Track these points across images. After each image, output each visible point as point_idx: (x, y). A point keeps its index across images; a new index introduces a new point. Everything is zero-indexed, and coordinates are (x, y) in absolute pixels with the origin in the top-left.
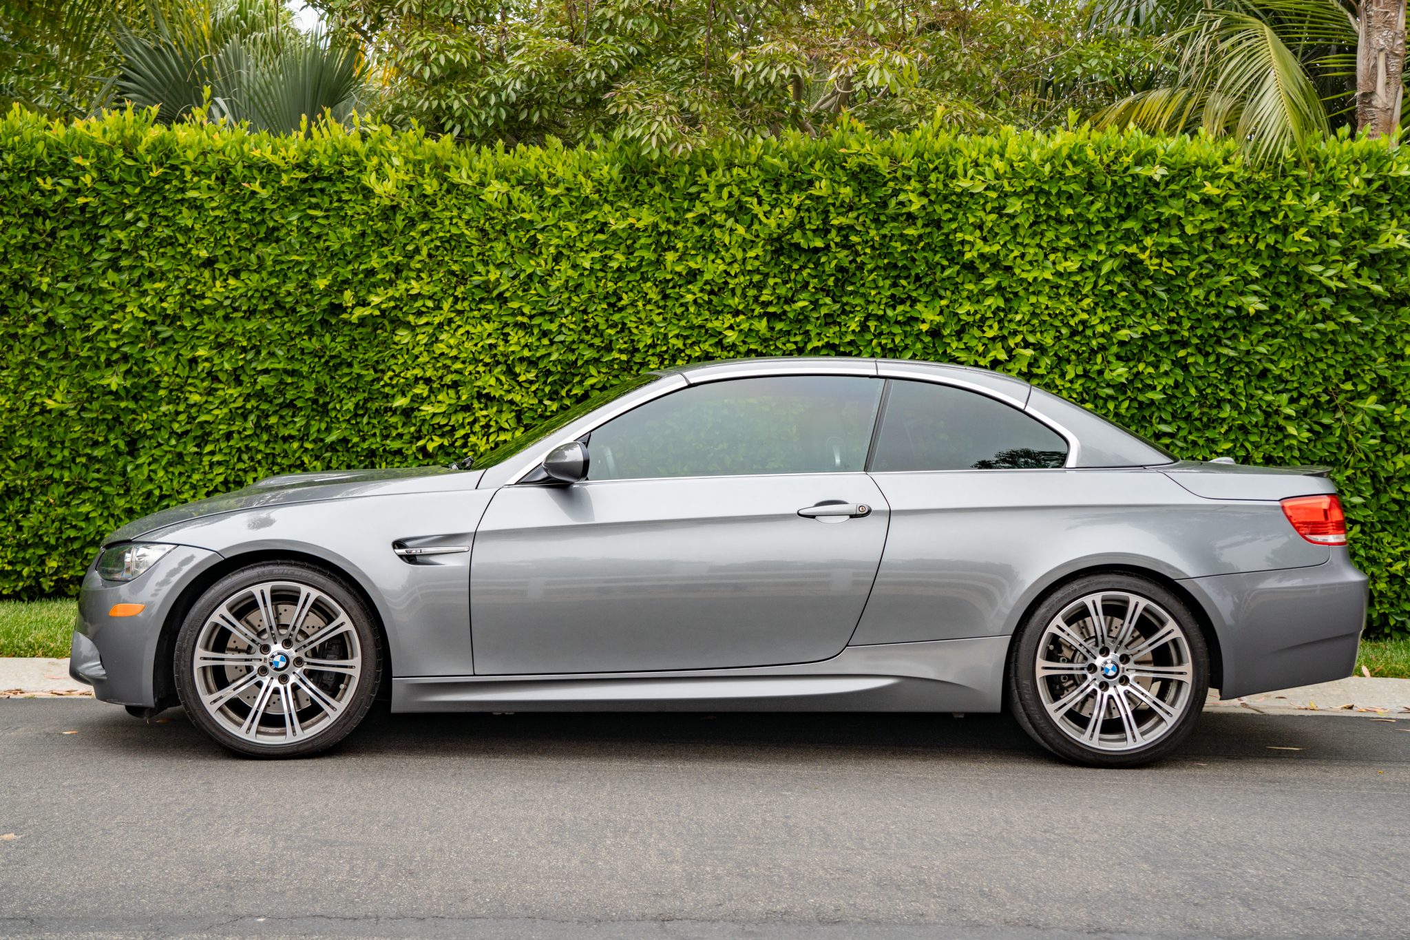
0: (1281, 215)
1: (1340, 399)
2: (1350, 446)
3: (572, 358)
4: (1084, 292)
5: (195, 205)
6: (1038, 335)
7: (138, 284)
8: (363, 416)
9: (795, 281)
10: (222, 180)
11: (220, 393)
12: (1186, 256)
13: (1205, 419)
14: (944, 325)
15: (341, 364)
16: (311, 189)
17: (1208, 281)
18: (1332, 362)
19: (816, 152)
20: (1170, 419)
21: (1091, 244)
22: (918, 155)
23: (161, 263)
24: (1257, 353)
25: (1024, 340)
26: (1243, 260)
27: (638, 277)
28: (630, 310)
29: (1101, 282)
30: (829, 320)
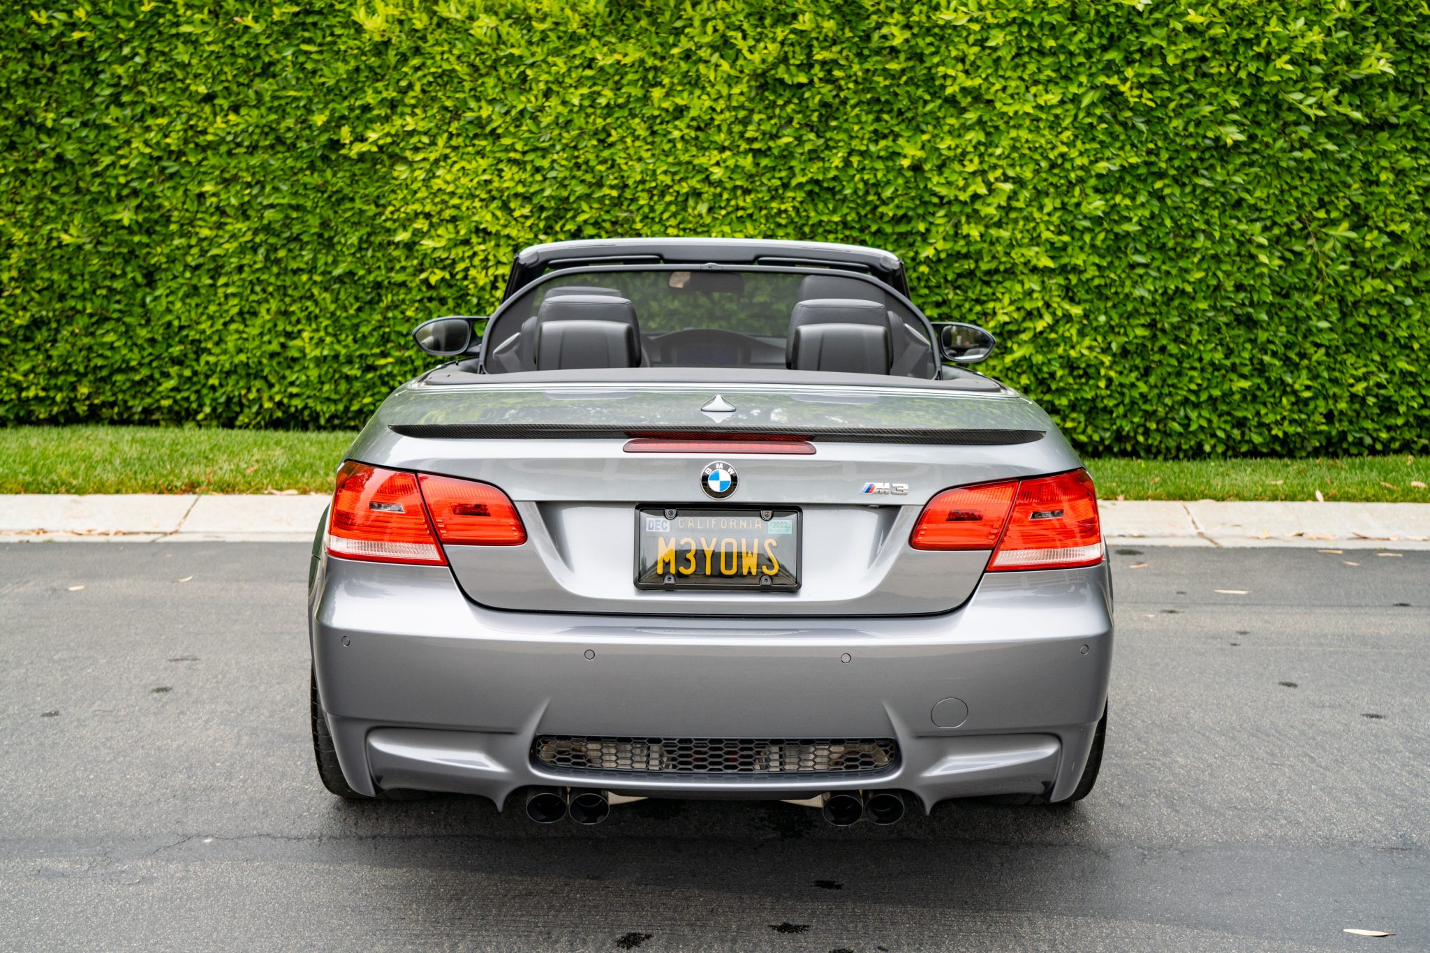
0: (1264, 42)
1: (1313, 227)
2: (1320, 271)
3: (565, 194)
4: (1065, 124)
5: (189, 40)
6: (1018, 168)
7: (141, 119)
8: (367, 249)
9: (780, 117)
10: (215, 14)
11: (229, 227)
12: (1167, 87)
13: (1179, 249)
14: (926, 160)
15: (343, 199)
16: (304, 23)
17: (1188, 111)
18: (1307, 190)
20: (1145, 250)
21: (1072, 76)
23: (162, 99)
24: (1233, 183)
25: (1004, 174)
26: (1224, 90)
27: (626, 113)
28: (620, 146)
29: (1081, 115)
30: (813, 156)
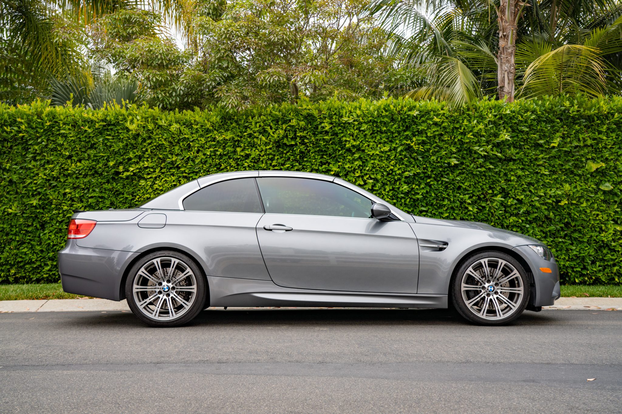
0: (463, 128)
1: (488, 197)
2: (492, 214)
4: (391, 158)
5: (65, 136)
6: (375, 175)
9: (285, 157)
10: (73, 126)
11: (75, 206)
12: (428, 144)
13: (438, 205)
14: (340, 172)
16: (107, 129)
17: (437, 154)
18: (484, 183)
19: (292, 109)
20: (425, 205)
21: (393, 140)
22: (329, 109)
23: (52, 158)
24: (456, 180)
25: (370, 177)
26: (450, 146)
27: (227, 157)
28: (225, 170)
29: (398, 155)
